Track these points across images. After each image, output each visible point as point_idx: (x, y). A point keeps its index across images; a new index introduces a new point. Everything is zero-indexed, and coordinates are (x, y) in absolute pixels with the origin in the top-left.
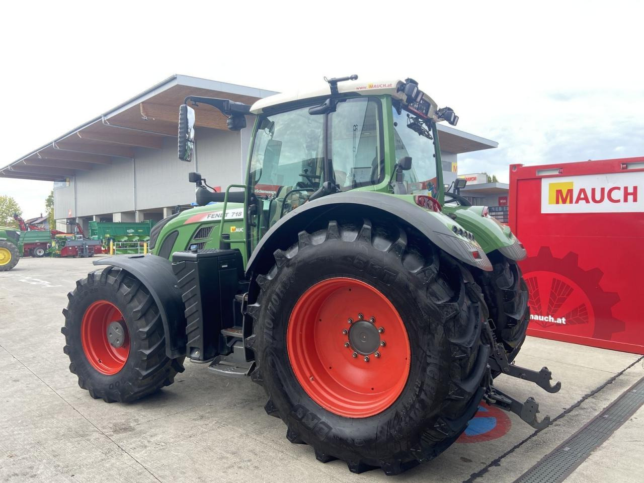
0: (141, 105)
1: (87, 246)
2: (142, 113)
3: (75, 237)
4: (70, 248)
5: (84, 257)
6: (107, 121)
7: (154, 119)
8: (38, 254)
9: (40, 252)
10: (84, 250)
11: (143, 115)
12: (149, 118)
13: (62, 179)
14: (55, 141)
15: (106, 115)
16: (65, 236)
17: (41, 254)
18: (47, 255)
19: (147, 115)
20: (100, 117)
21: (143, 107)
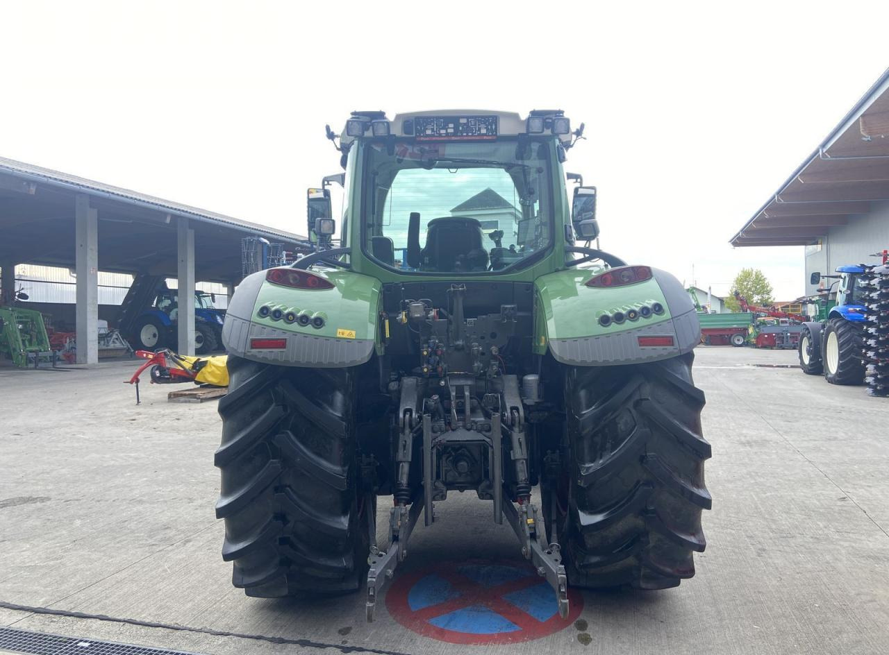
0: (861, 120)
1: (789, 334)
2: (862, 133)
3: (778, 321)
4: (766, 336)
5: (783, 349)
6: (826, 154)
7: (883, 137)
8: (737, 342)
9: (738, 340)
10: (785, 340)
11: (864, 135)
12: (874, 136)
13: (814, 242)
14: (778, 193)
15: (823, 145)
16: (764, 320)
17: (740, 343)
18: (746, 344)
19: (870, 133)
20: (817, 152)
21: (864, 122)
